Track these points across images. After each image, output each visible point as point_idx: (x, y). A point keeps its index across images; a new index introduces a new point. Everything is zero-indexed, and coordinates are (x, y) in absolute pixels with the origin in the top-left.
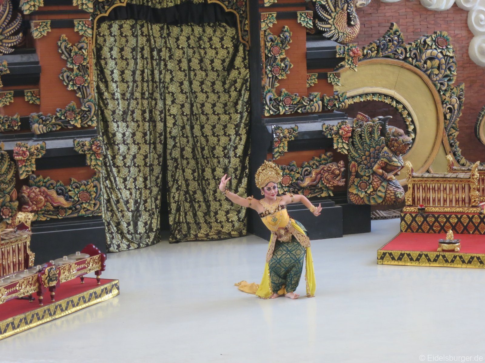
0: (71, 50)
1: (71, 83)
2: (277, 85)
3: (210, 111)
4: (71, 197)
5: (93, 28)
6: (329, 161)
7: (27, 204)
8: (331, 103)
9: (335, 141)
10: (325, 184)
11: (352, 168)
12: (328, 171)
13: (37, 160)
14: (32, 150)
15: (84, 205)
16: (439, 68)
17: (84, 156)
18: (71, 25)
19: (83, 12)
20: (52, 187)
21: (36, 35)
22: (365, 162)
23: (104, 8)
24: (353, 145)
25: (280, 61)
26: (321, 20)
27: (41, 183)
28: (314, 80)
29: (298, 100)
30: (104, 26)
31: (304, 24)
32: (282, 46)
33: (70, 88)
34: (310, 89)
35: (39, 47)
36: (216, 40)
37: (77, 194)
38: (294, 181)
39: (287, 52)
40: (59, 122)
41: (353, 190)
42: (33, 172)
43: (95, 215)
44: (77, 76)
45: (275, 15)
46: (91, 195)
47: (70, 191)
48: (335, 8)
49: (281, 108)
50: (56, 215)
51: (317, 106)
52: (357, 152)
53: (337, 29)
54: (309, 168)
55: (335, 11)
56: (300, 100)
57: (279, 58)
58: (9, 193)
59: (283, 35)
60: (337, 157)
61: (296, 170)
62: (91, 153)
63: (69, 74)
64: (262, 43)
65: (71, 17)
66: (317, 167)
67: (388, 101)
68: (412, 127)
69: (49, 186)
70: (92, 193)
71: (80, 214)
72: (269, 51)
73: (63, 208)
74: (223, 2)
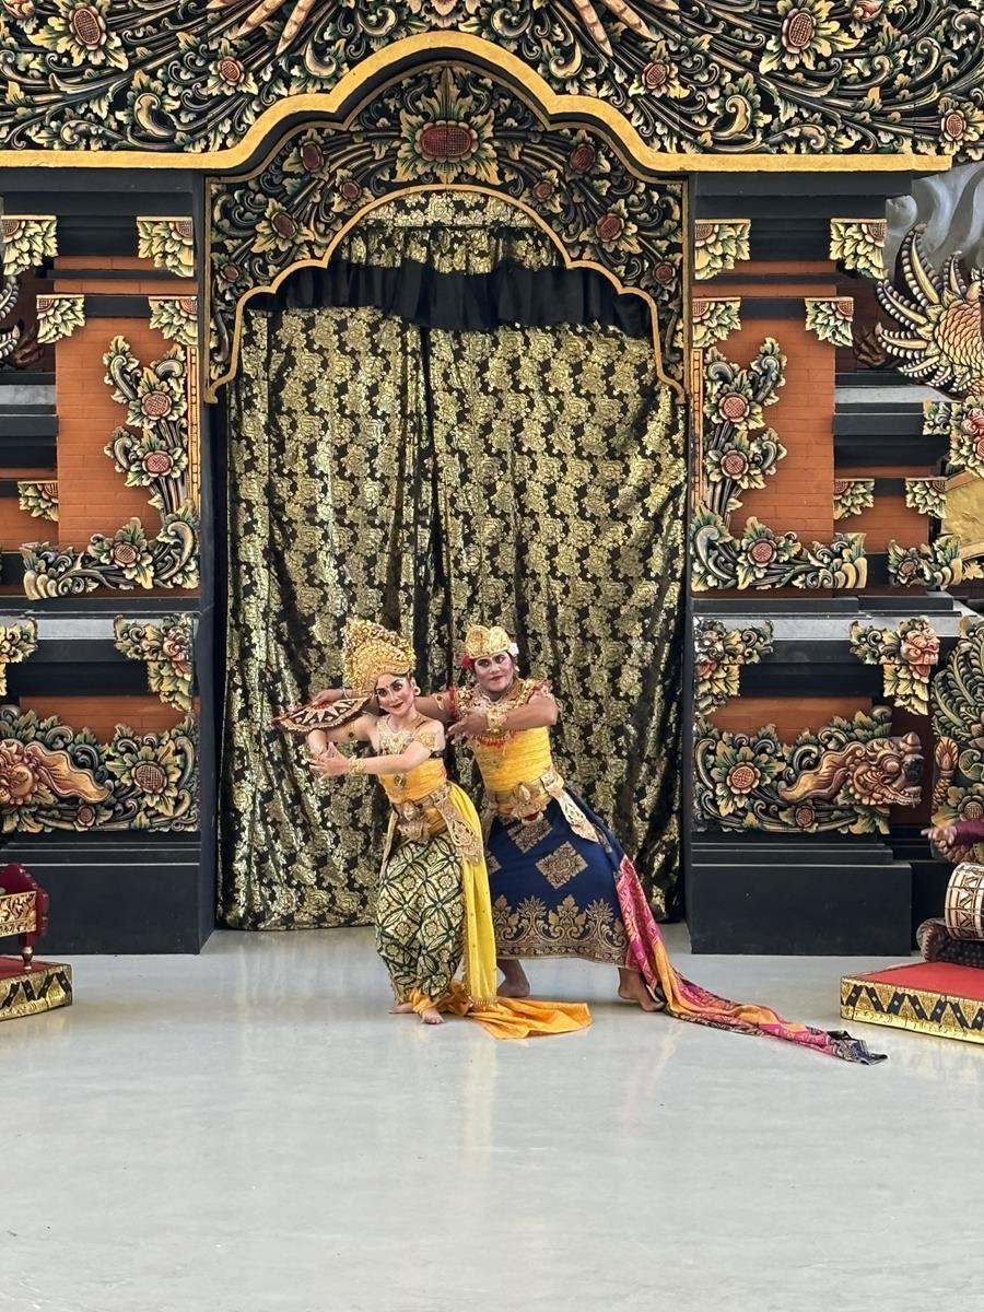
0: (138, 380)
1: (133, 469)
2: (735, 504)
3: (573, 570)
4: (112, 776)
6: (877, 731)
8: (906, 568)
10: (857, 796)
11: (942, 755)
12: (867, 759)
13: (10, 668)
14: (0, 641)
15: (147, 800)
17: (143, 665)
18: (140, 310)
20: (61, 744)
21: (44, 332)
22: (979, 741)
23: (264, 269)
24: (945, 689)
25: (745, 437)
26: (894, 326)
27: (32, 732)
28: (862, 497)
29: (794, 552)
31: (823, 335)
32: (755, 394)
33: (131, 480)
34: (850, 523)
35: (57, 364)
36: (560, 370)
37: (130, 769)
38: (769, 781)
39: (769, 413)
40: (95, 572)
41: (943, 821)
42: (3, 699)
43: (179, 829)
44: (152, 450)
45: (736, 306)
46: (167, 775)
47: (110, 758)
48: (939, 292)
49: (741, 573)
50: (71, 822)
51: (853, 572)
52: (957, 711)
53: (948, 355)
54: (815, 749)
55: (941, 303)
56: (800, 552)
57: (742, 428)
59: (759, 365)
61: (776, 751)
62: (160, 658)
63: (129, 443)
64: (696, 385)
65: (141, 289)
66: (841, 746)
69: (54, 741)
70: (170, 768)
71: (136, 822)
72: (716, 408)
73: (87, 804)
74: (611, 266)
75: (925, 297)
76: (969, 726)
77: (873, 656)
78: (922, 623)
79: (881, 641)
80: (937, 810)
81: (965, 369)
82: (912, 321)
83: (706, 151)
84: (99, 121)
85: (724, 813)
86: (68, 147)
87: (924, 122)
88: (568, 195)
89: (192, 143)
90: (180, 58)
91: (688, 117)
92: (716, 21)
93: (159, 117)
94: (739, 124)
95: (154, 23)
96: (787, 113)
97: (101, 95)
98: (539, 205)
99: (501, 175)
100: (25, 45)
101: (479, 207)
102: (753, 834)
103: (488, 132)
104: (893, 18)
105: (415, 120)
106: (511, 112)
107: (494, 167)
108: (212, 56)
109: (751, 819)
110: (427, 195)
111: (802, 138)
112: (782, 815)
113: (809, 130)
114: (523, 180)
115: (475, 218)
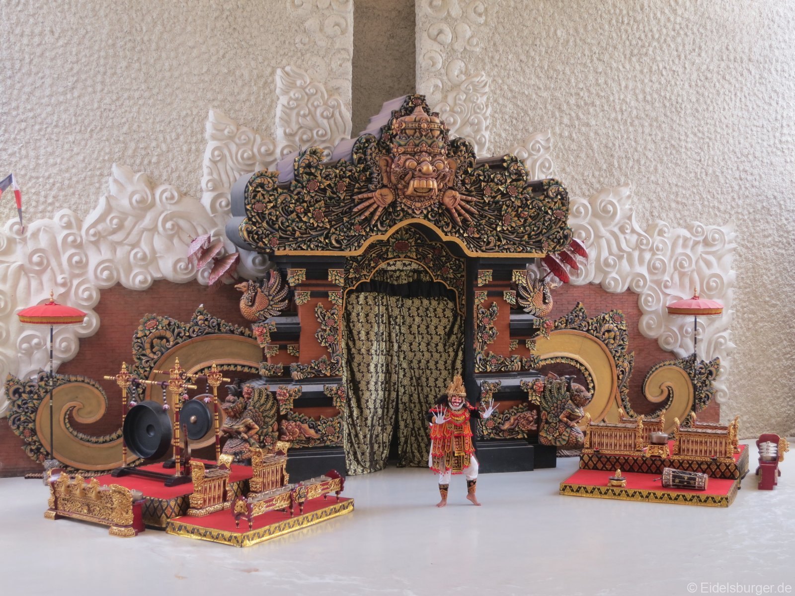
0: (325, 315)
1: (324, 341)
3: (433, 367)
4: (319, 430)
5: (343, 299)
6: (525, 410)
7: (285, 434)
8: (528, 364)
9: (530, 394)
10: (521, 428)
11: (543, 416)
12: (524, 418)
13: (294, 400)
14: (291, 392)
15: (330, 437)
16: (614, 339)
17: (331, 398)
18: (326, 295)
19: (336, 286)
20: (305, 422)
21: (298, 302)
22: (554, 412)
23: (352, 283)
24: (544, 398)
25: (488, 329)
26: (522, 298)
27: (297, 418)
28: (515, 345)
29: (502, 361)
30: (353, 296)
31: (509, 301)
32: (491, 317)
33: (323, 344)
34: (512, 352)
35: (300, 311)
36: (439, 311)
37: (325, 428)
38: (497, 425)
39: (495, 323)
40: (313, 371)
41: (543, 434)
42: (291, 409)
43: (338, 445)
44: (329, 335)
45: (486, 293)
46: (335, 430)
47: (319, 425)
48: (534, 289)
49: (488, 367)
50: (308, 444)
51: (517, 366)
52: (547, 404)
53: (535, 306)
54: (508, 415)
55: (534, 292)
57: (488, 327)
58: (271, 425)
59: (492, 309)
60: (532, 407)
61: (498, 416)
62: (337, 396)
63: (323, 334)
64: (475, 315)
65: (326, 289)
66: (515, 414)
67: (573, 363)
68: (592, 385)
69: (303, 421)
70: (336, 428)
71: (326, 444)
72: (481, 321)
73: (313, 439)
74: (446, 281)
75: (530, 290)
77: (526, 389)
78: (539, 380)
79: (528, 385)
81: (539, 310)
82: (527, 297)
83: (483, 251)
84: (321, 242)
85: (485, 433)
86: (312, 249)
87: (537, 244)
88: (434, 261)
89: (346, 248)
90: (343, 224)
91: (478, 242)
92: (486, 217)
93: (337, 241)
94: (492, 245)
95: (337, 215)
96: (504, 242)
97: (322, 234)
98: (426, 264)
99: (416, 256)
100: (301, 221)
101: (410, 265)
102: (493, 440)
103: (413, 244)
104: (530, 216)
105: (394, 240)
106: (419, 238)
107: (414, 254)
108: (352, 224)
109: (492, 435)
110: (396, 261)
111: (509, 249)
112: (500, 434)
113: (510, 246)
114: (422, 258)
115: (409, 268)
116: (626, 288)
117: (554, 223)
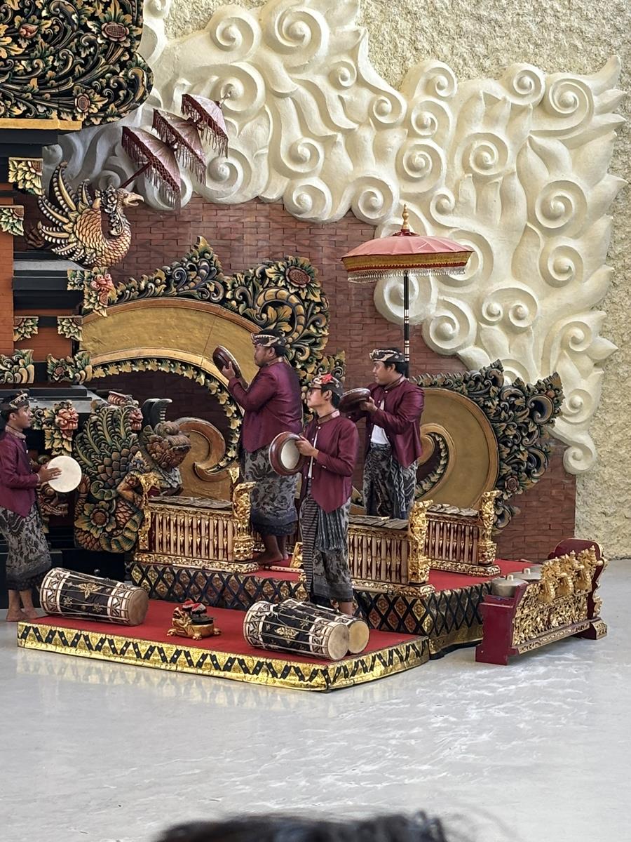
8: (58, 370)
9: (47, 437)
16: (292, 321)
22: (103, 475)
24: (84, 444)
26: (49, 223)
28: (31, 328)
31: (6, 228)
34: (23, 343)
41: (81, 524)
48: (76, 204)
51: (26, 373)
52: (90, 459)
53: (82, 242)
55: (77, 210)
67: (188, 374)
75: (68, 206)
76: (97, 466)
77: (38, 425)
78: (68, 404)
79: (43, 415)
80: (77, 518)
81: (92, 251)
82: (60, 221)
87: (64, 100)
104: (45, 37)
116: (342, 209)
117: (105, 52)
